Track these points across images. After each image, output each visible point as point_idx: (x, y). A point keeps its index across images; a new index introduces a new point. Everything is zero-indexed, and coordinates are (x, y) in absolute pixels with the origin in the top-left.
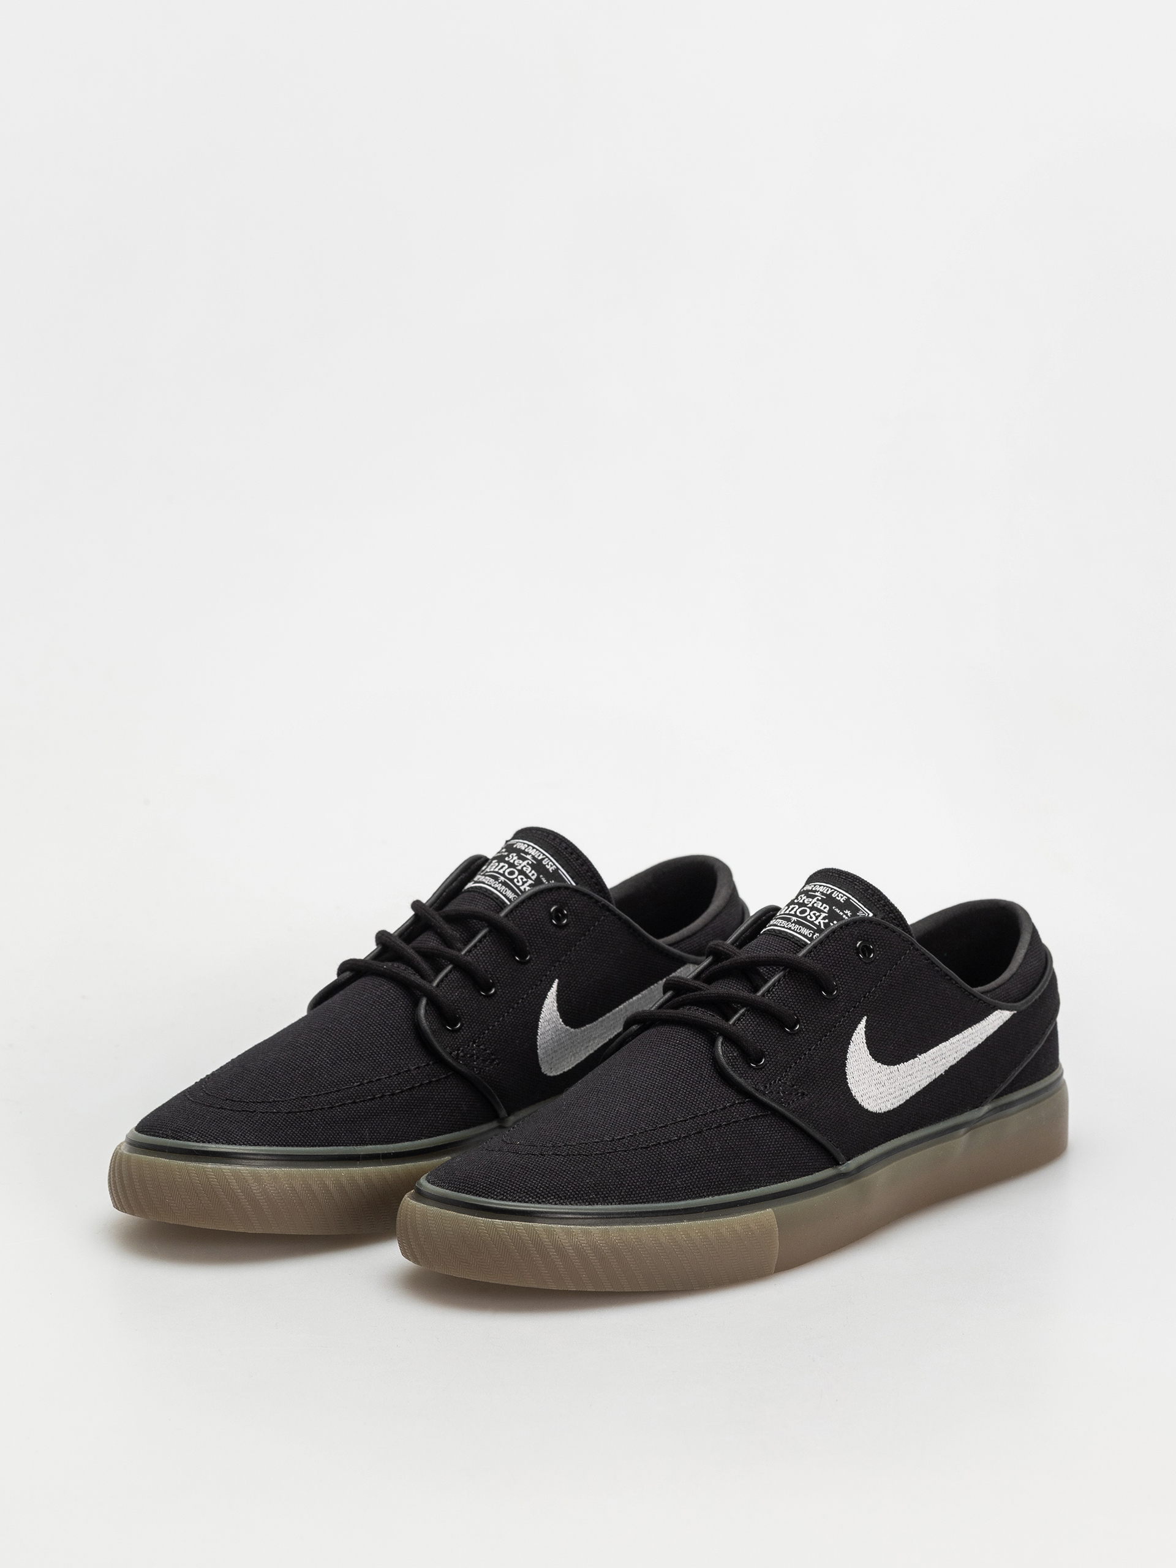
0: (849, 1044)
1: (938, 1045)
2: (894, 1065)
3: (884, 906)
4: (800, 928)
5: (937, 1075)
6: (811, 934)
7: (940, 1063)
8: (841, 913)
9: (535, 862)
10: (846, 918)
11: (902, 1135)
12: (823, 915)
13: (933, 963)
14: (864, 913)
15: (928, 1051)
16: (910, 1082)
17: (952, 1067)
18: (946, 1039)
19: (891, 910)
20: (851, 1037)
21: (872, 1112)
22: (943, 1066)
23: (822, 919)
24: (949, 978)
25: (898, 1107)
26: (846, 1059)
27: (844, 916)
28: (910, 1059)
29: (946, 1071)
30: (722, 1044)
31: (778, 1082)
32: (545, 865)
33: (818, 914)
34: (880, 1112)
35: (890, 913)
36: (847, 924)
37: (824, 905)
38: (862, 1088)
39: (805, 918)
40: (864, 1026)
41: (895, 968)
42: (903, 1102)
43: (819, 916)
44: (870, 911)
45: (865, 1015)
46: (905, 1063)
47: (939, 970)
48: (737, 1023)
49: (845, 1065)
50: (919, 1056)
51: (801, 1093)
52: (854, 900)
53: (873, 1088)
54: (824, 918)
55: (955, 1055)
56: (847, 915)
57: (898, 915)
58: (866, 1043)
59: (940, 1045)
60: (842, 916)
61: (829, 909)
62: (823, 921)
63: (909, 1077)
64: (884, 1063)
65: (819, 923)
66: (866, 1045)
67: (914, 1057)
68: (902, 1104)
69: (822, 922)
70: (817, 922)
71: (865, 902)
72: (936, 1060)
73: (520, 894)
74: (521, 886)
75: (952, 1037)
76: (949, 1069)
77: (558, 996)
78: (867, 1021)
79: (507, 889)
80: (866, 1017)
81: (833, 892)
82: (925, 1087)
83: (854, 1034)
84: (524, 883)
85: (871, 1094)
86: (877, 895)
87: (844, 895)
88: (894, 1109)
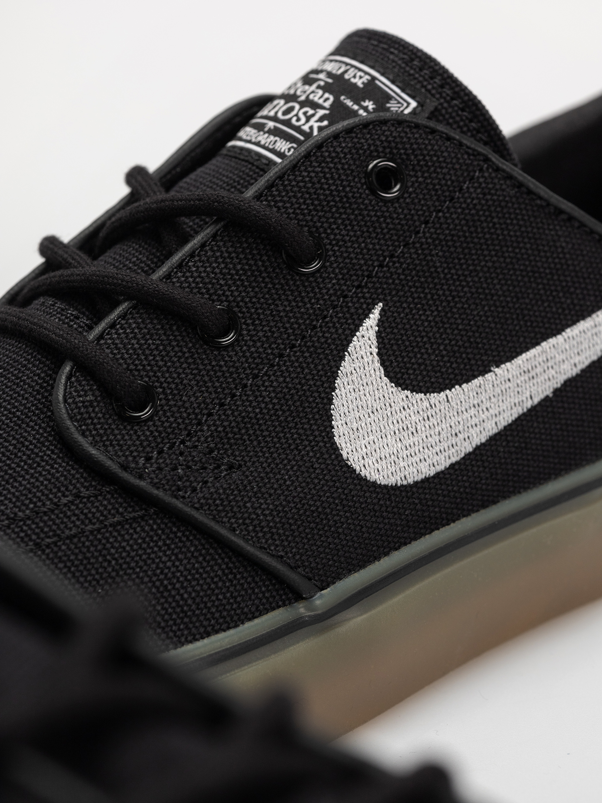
0: (342, 358)
1: (538, 344)
2: (439, 392)
3: (442, 86)
4: (276, 141)
5: (536, 400)
6: (292, 150)
7: (541, 379)
8: (356, 107)
9: (330, 81)
10: (365, 114)
11: (458, 519)
12: (321, 112)
13: (530, 192)
14: (399, 103)
15: (516, 356)
16: (475, 420)
17: (569, 383)
18: (557, 331)
19: (455, 93)
20: (348, 345)
21: (386, 486)
22: (548, 383)
23: (317, 121)
24: (564, 217)
25: (446, 469)
26: (334, 389)
27: (361, 112)
28: (475, 377)
29: (556, 391)
30: (69, 378)
31: (179, 446)
32: (349, 79)
33: (311, 112)
34: (405, 483)
35: (453, 99)
36: (366, 125)
37: (327, 95)
38: (363, 442)
39: (287, 123)
40: (376, 322)
41: (448, 208)
42: (458, 459)
43: (313, 115)
44: (413, 97)
45: (380, 301)
46: (464, 386)
47: (544, 204)
48: (108, 334)
49: (330, 401)
50: (496, 370)
51: (226, 464)
52: (384, 82)
53: (390, 440)
54: (321, 119)
55: (577, 359)
56: (366, 109)
57: (470, 100)
58: (379, 354)
59: (544, 344)
60: (357, 111)
61: (334, 102)
62: (319, 124)
63: (473, 411)
64: (416, 389)
65: (311, 128)
66: (376, 358)
67: (485, 370)
68: (457, 463)
69: (316, 125)
70: (306, 128)
71: (403, 81)
72: (533, 373)
73: (302, 138)
74: (304, 125)
75: (569, 326)
76: (562, 385)
77: (379, 335)
78: (383, 312)
79: (277, 138)
80: (381, 304)
81: (346, 71)
82: (510, 425)
83: (355, 339)
84: (308, 119)
85: (385, 452)
86: (430, 67)
87: (366, 73)
88: (438, 475)
